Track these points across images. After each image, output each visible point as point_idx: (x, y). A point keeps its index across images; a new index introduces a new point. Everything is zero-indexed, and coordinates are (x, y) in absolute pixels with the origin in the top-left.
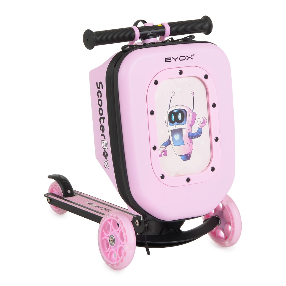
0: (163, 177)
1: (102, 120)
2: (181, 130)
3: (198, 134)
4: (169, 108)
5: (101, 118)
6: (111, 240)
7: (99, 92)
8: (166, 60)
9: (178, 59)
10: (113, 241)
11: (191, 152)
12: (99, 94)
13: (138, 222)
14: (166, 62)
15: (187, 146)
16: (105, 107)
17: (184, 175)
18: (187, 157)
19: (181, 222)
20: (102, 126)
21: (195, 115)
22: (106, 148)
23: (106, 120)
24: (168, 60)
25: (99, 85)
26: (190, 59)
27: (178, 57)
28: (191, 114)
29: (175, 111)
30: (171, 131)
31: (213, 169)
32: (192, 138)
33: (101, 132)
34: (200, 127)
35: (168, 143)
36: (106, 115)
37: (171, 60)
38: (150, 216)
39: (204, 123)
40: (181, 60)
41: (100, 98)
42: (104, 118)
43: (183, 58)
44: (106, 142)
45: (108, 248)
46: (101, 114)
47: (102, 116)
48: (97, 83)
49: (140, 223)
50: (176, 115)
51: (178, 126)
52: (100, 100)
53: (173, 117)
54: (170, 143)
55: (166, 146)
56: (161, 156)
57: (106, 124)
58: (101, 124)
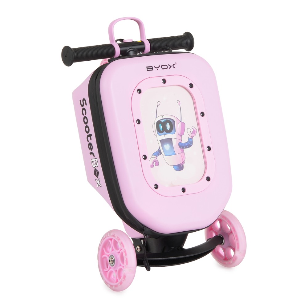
0: (157, 187)
1: (89, 138)
2: (171, 139)
3: (189, 144)
4: (156, 118)
5: (88, 136)
6: (111, 260)
7: (84, 109)
8: (147, 69)
9: (160, 67)
10: (113, 261)
11: (184, 162)
12: (84, 111)
13: (139, 248)
14: (148, 70)
15: (179, 156)
16: (91, 124)
17: (179, 186)
18: (180, 167)
20: (90, 144)
21: (183, 125)
22: (97, 166)
23: (94, 137)
24: (149, 68)
25: (82, 103)
26: (172, 68)
27: (160, 66)
28: (180, 124)
29: (163, 121)
30: (161, 141)
31: (208, 179)
32: (183, 148)
33: (90, 151)
34: (191, 137)
35: (159, 153)
36: (92, 131)
37: (152, 68)
39: (194, 133)
40: (163, 69)
41: (85, 115)
42: (90, 136)
43: (165, 67)
44: (96, 160)
45: (107, 267)
46: (88, 132)
47: (89, 134)
48: (80, 101)
49: (141, 248)
50: (164, 124)
51: (168, 136)
52: (85, 117)
53: (161, 127)
54: (161, 153)
55: (157, 156)
56: (152, 166)
57: (94, 141)
58: (88, 143)
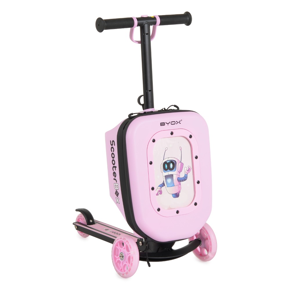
0: (159, 210)
1: (114, 168)
2: (172, 175)
3: (185, 179)
4: (164, 160)
5: (114, 167)
6: (121, 256)
7: (112, 148)
8: (161, 124)
9: (170, 123)
10: (123, 256)
11: (180, 192)
12: (112, 149)
13: (141, 243)
14: (161, 126)
15: (177, 187)
16: (116, 159)
17: (174, 209)
18: (177, 195)
19: (172, 243)
20: (114, 173)
21: (182, 165)
22: (118, 189)
23: (118, 168)
24: (162, 124)
25: (112, 143)
26: (178, 123)
28: (180, 164)
29: (168, 162)
30: (165, 176)
31: (196, 204)
32: (180, 181)
33: (114, 177)
34: (186, 174)
35: (163, 185)
36: (117, 164)
37: (164, 124)
38: (149, 239)
39: (189, 170)
40: (172, 124)
41: (113, 152)
42: (115, 167)
43: (173, 123)
44: (118, 185)
46: (114, 164)
47: (115, 166)
48: (111, 141)
49: (142, 243)
50: (168, 164)
51: (170, 173)
52: (113, 154)
53: (166, 166)
54: (164, 185)
55: (161, 187)
56: (157, 195)
57: (117, 171)
58: (113, 171)
